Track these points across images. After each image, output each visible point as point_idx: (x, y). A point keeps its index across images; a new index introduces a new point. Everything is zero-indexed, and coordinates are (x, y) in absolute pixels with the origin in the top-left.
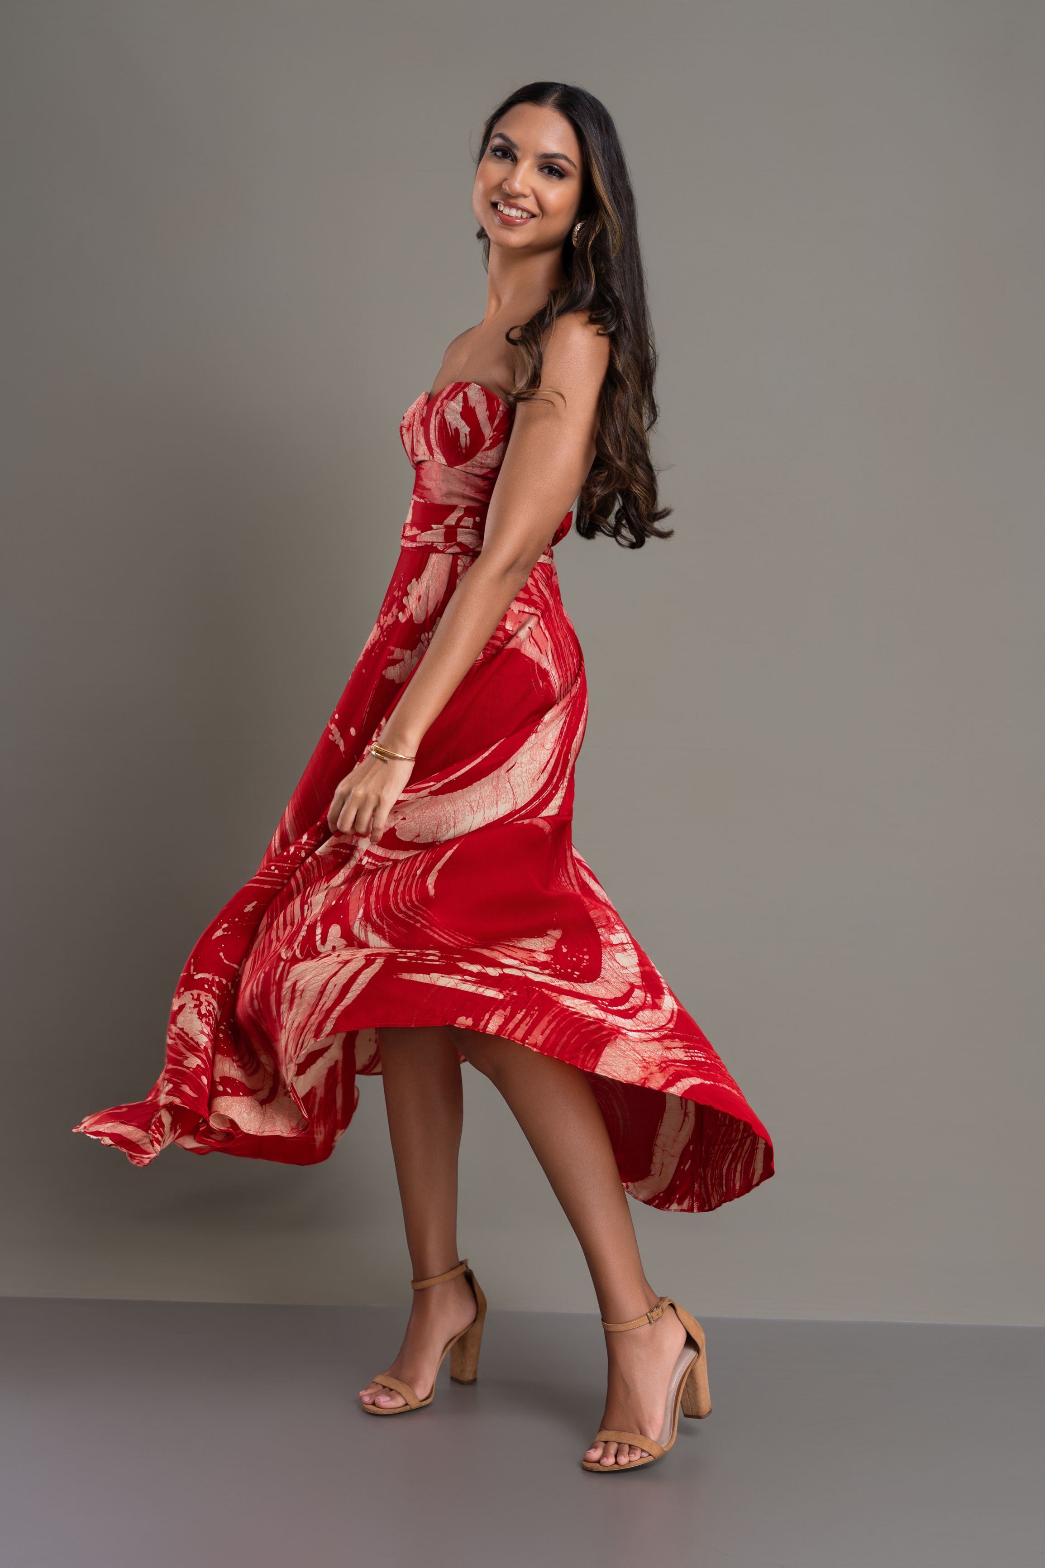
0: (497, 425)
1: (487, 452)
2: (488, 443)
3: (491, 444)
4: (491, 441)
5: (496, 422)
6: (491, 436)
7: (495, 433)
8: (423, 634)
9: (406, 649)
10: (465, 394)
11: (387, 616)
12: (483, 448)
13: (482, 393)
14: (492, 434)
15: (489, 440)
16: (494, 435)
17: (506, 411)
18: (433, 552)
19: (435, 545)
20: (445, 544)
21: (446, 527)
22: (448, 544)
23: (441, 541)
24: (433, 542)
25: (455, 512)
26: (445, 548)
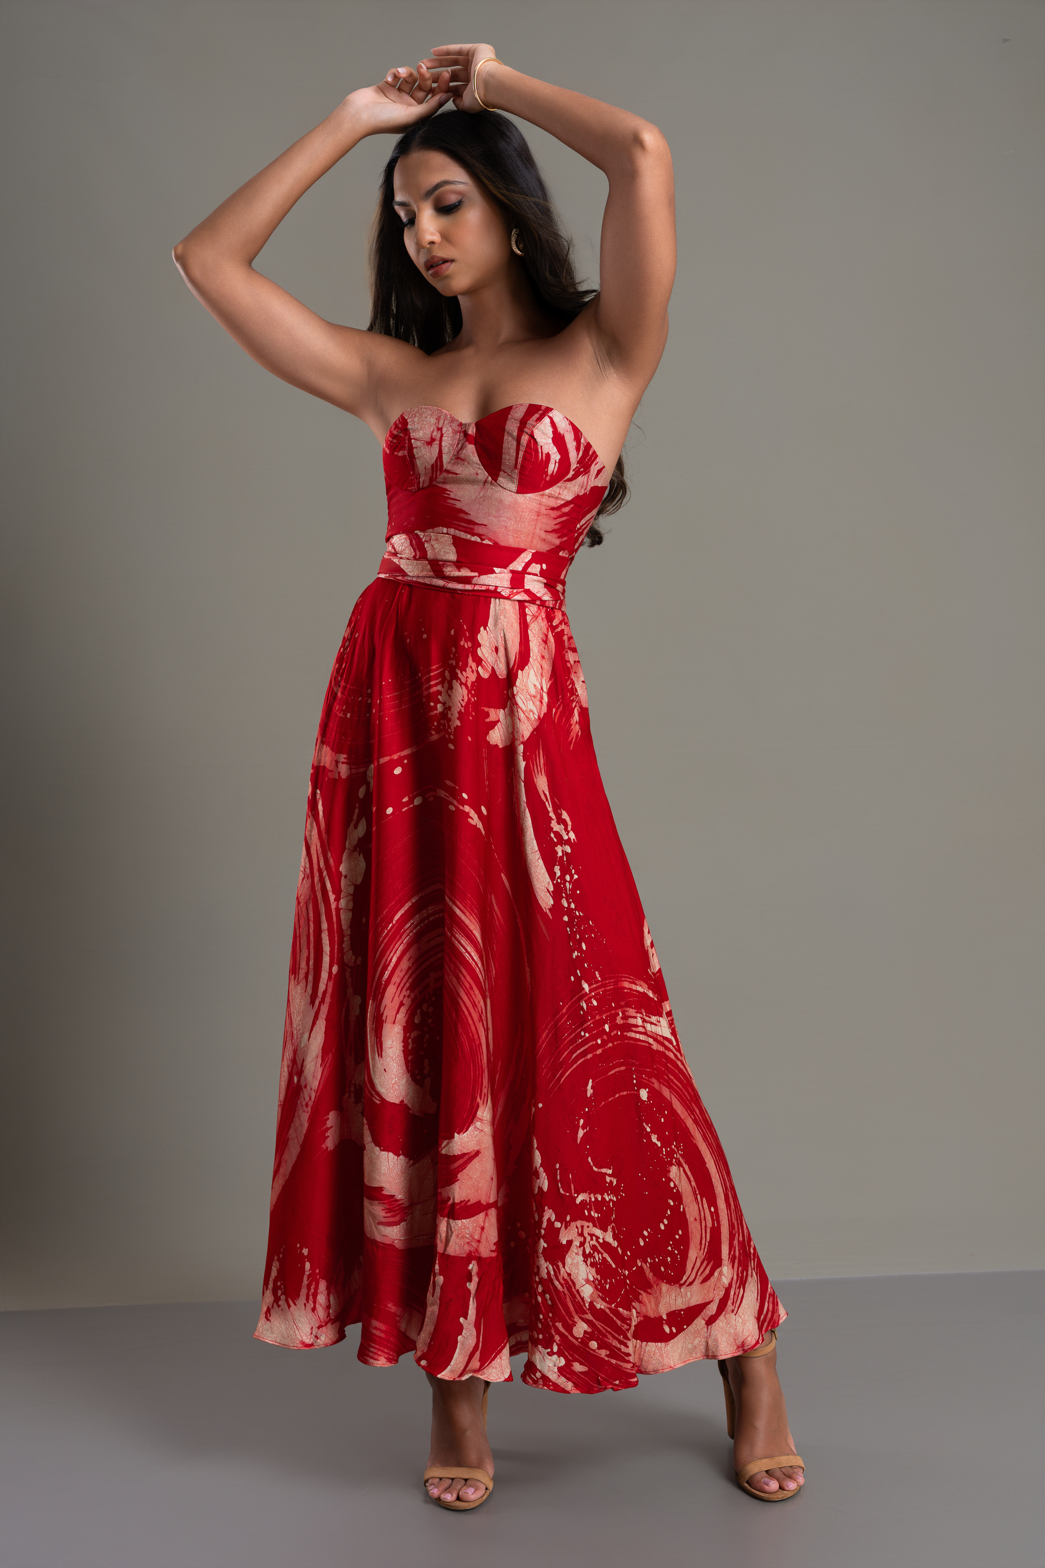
0: (581, 458)
3: (573, 475)
4: (574, 472)
6: (575, 467)
7: (582, 461)
8: (510, 690)
10: (551, 418)
11: (466, 671)
12: (566, 478)
14: (576, 465)
17: (586, 444)
18: (496, 598)
19: (499, 590)
20: (511, 590)
21: (512, 572)
22: (515, 591)
23: (507, 586)
24: (496, 587)
25: (522, 555)
26: (512, 594)
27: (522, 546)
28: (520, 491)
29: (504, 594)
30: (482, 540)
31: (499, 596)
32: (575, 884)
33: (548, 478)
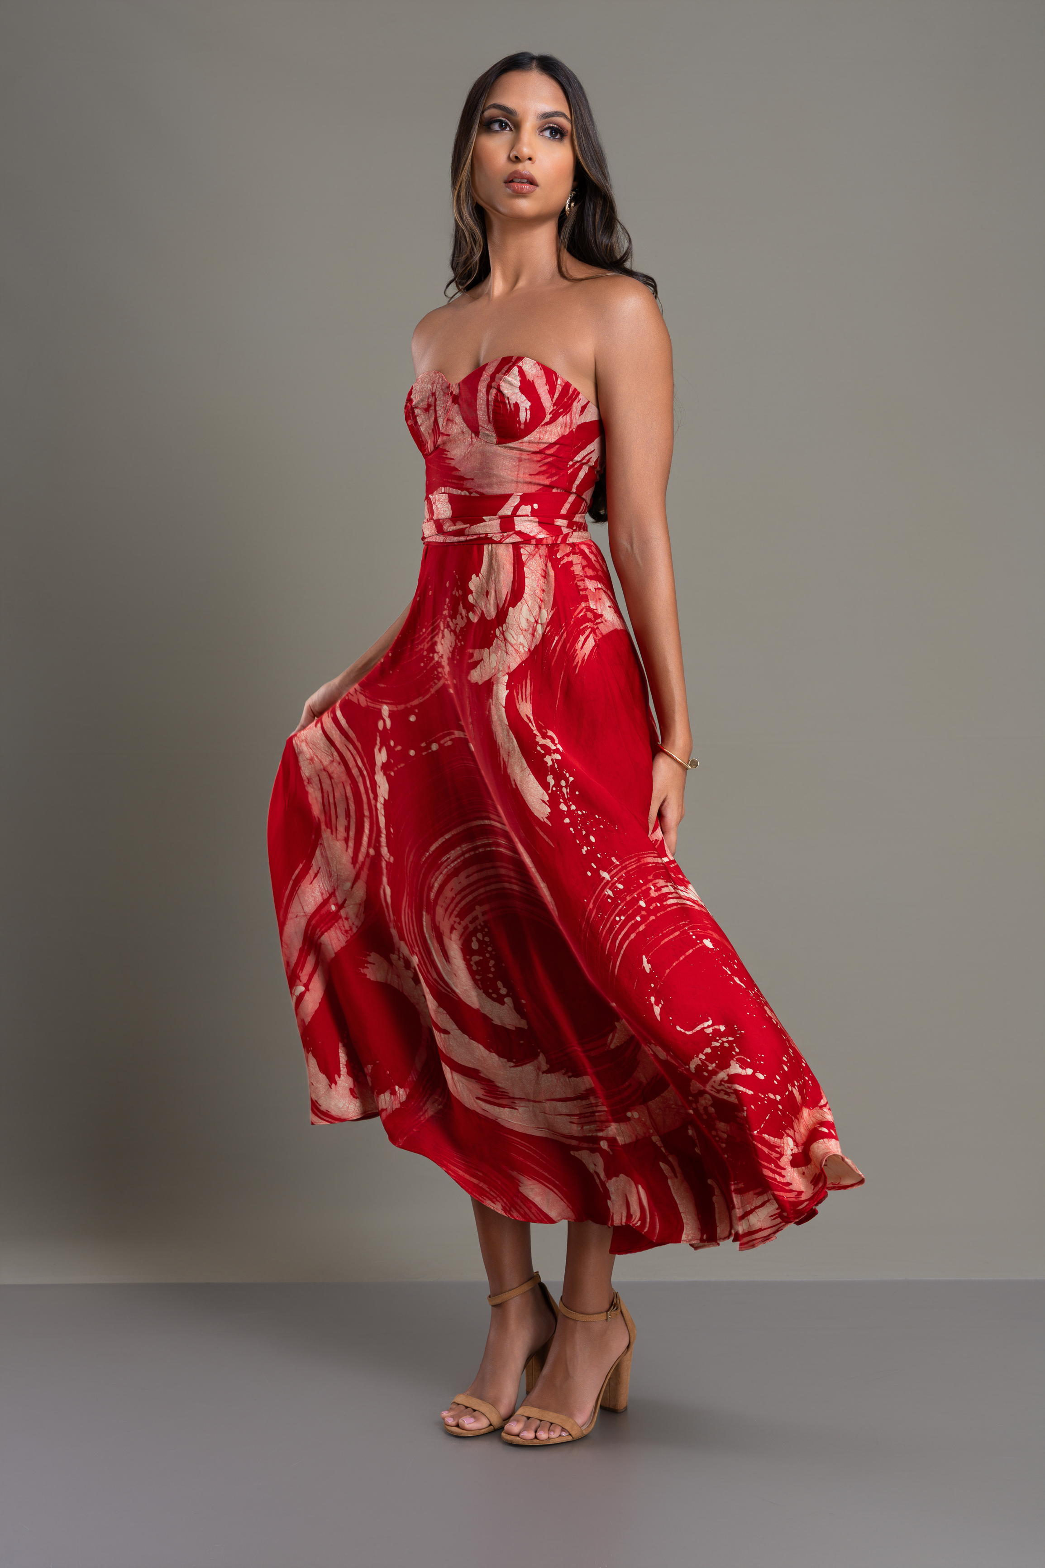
0: (557, 399)
1: (546, 426)
2: (548, 418)
3: (551, 418)
4: (551, 415)
5: (556, 396)
6: (551, 410)
7: (555, 407)
8: (497, 629)
9: (483, 648)
10: (519, 368)
11: (456, 618)
12: (542, 423)
13: (539, 367)
14: (552, 409)
15: (550, 414)
16: (554, 410)
17: (564, 384)
18: (488, 544)
19: (490, 535)
20: (501, 534)
21: (501, 517)
22: (505, 534)
23: (497, 532)
24: (487, 534)
25: (510, 501)
26: (503, 538)
27: (508, 492)
28: (498, 443)
29: (495, 539)
30: (470, 493)
31: (491, 541)
32: (572, 787)
33: (522, 427)
